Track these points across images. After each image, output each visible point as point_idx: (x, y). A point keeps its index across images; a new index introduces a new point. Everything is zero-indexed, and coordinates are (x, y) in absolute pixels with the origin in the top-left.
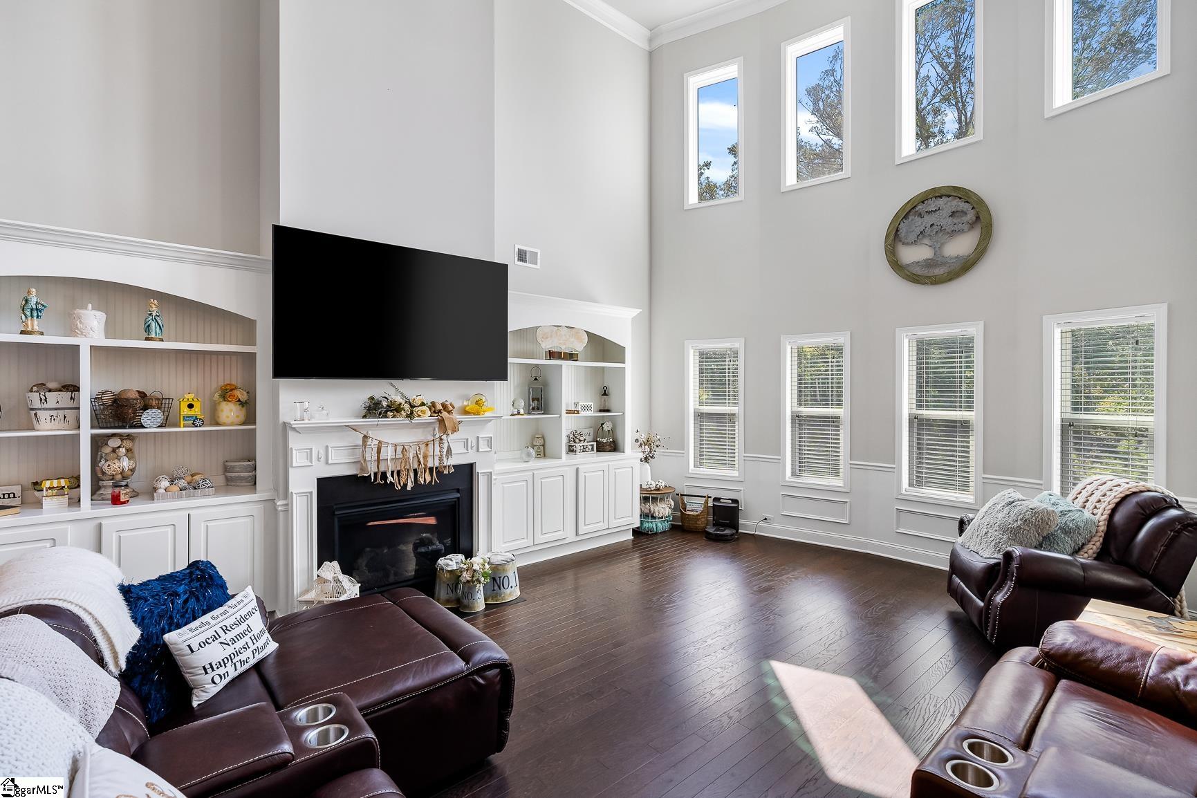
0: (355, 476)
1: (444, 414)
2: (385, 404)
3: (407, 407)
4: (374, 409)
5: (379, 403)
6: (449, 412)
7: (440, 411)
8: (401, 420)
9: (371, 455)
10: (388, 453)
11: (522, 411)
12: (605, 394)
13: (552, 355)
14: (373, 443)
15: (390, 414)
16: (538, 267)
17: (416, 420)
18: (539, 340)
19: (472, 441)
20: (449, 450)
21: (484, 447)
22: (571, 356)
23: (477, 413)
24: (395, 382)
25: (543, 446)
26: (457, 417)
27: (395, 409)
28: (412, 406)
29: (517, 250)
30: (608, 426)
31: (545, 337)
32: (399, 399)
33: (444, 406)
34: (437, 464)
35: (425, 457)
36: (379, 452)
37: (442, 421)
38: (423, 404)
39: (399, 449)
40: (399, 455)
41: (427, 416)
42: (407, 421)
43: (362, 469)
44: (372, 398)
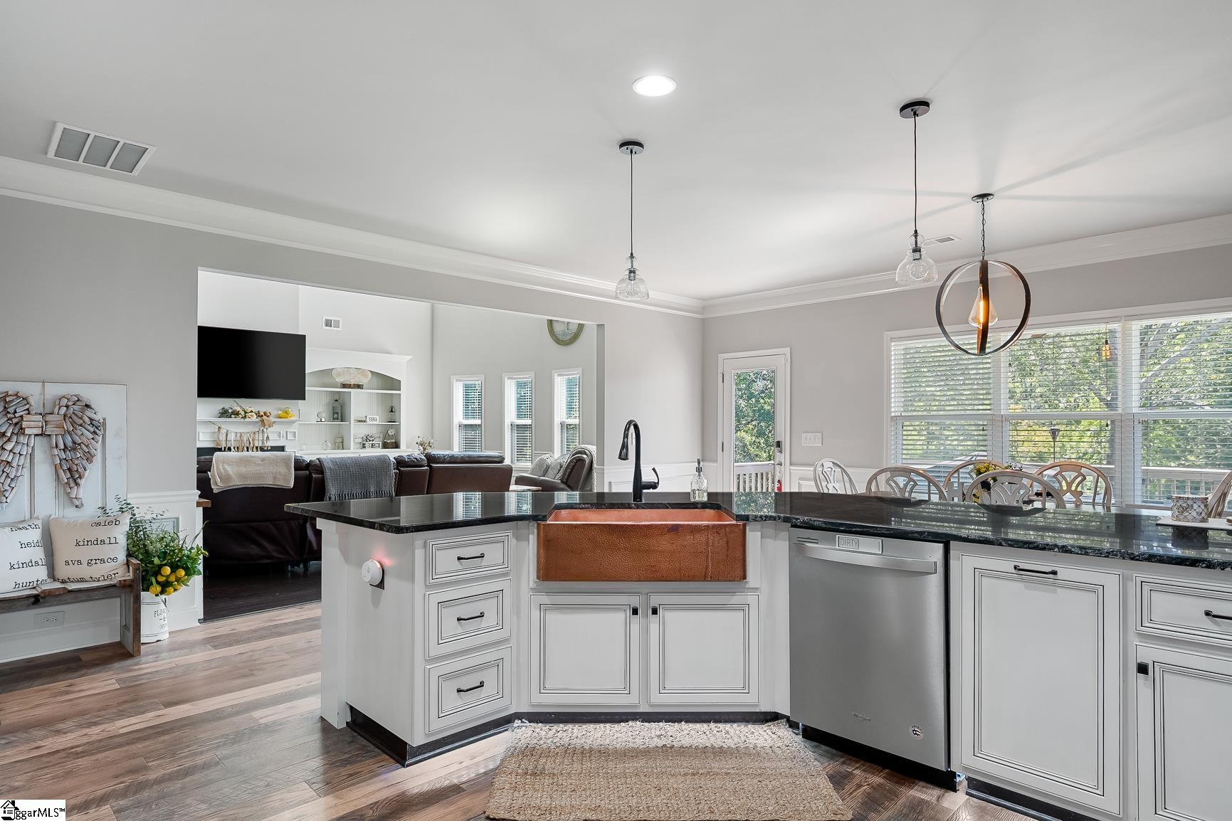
0: (214, 448)
1: (265, 417)
2: (230, 411)
3: (243, 413)
4: (224, 413)
5: (227, 410)
6: (268, 416)
7: (262, 416)
8: (238, 419)
9: (222, 438)
10: (232, 437)
11: (323, 420)
12: (392, 411)
13: (344, 386)
14: (223, 431)
15: (233, 416)
16: (340, 329)
17: (247, 420)
18: (335, 376)
19: (283, 433)
20: (268, 437)
21: (290, 437)
22: (359, 387)
23: (287, 418)
24: (237, 400)
25: (342, 443)
26: (272, 419)
27: (237, 414)
28: (246, 413)
29: (324, 319)
30: (391, 432)
31: (339, 375)
32: (238, 409)
33: (265, 413)
34: (260, 445)
35: (253, 440)
36: (227, 435)
37: (263, 421)
38: (252, 412)
39: (238, 435)
40: (238, 438)
41: (254, 418)
42: (242, 420)
43: (218, 445)
44: (224, 408)
